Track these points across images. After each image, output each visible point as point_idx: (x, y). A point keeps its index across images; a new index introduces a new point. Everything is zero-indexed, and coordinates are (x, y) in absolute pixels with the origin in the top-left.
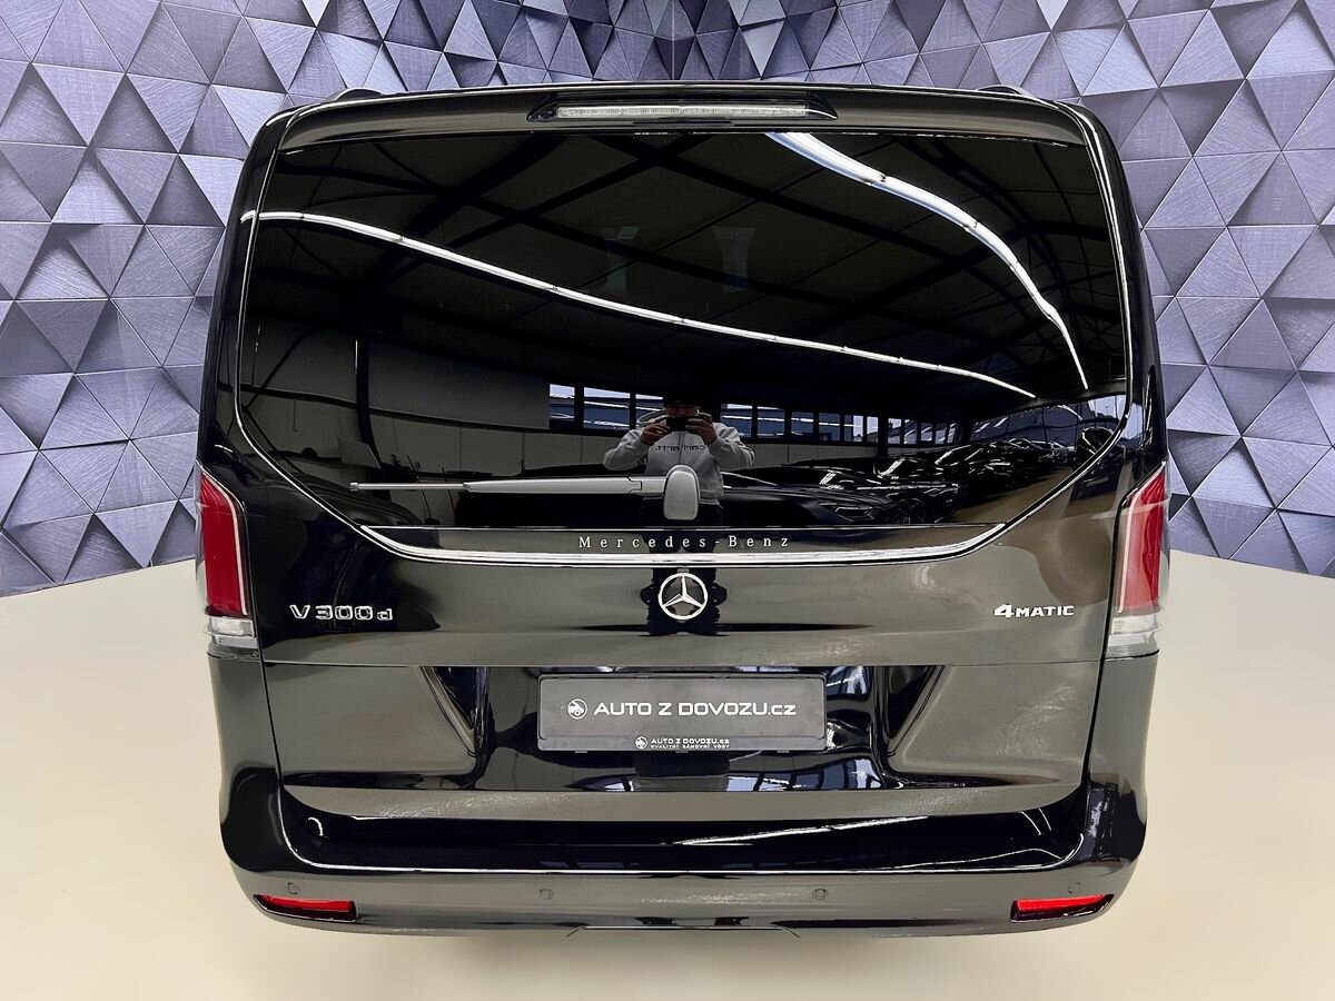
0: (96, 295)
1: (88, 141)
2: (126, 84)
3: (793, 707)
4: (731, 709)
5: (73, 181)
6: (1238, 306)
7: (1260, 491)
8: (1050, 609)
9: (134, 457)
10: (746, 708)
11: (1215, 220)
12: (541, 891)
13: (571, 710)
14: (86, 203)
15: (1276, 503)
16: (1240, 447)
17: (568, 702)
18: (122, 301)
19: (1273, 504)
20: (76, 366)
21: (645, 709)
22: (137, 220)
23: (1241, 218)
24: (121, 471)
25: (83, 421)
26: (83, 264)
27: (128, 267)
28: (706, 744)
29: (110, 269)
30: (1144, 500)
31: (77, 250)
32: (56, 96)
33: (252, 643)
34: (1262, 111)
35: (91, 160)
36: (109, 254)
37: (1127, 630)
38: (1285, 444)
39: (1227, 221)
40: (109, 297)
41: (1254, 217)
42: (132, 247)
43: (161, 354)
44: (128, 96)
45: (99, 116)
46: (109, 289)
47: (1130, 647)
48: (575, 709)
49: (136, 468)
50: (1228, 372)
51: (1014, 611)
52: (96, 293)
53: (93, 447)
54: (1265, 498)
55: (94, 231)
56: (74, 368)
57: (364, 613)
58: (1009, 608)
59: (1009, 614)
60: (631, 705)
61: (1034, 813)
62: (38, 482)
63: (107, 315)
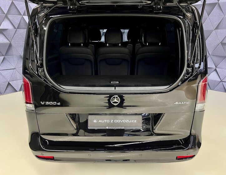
1: (6, 13)
2: (12, 3)
3: (136, 121)
4: (124, 121)
5: (3, 21)
6: (216, 44)
7: (219, 78)
8: (185, 103)
9: (16, 72)
10: (127, 121)
11: (212, 28)
12: (89, 155)
13: (94, 121)
14: (6, 25)
15: (222, 80)
16: (216, 70)
17: (94, 120)
18: (13, 43)
20: (5, 55)
21: (108, 121)
22: (15, 28)
23: (217, 28)
24: (13, 74)
25: (6, 65)
26: (5, 36)
27: (14, 37)
28: (119, 128)
29: (10, 37)
30: (203, 82)
31: (4, 34)
33: (34, 109)
34: (221, 8)
35: (6, 17)
36: (10, 34)
37: (199, 107)
39: (214, 29)
41: (219, 28)
42: (14, 33)
43: (20, 53)
44: (13, 5)
45: (8, 9)
46: (10, 41)
47: (199, 110)
48: (95, 121)
49: (16, 74)
50: (214, 56)
51: (178, 103)
52: (8, 42)
53: (8, 70)
54: (220, 79)
55: (7, 30)
57: (55, 103)
58: (177, 102)
59: (177, 104)
60: (105, 120)
61: (181, 140)
63: (10, 46)
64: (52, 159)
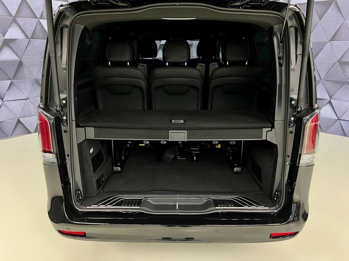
0: (17, 59)
1: (14, 16)
5: (10, 27)
6: (331, 63)
7: (335, 114)
9: (29, 104)
11: (326, 40)
12: (138, 230)
14: (13, 33)
15: (339, 118)
16: (330, 102)
18: (24, 61)
19: (338, 118)
20: (12, 78)
22: (28, 38)
23: (333, 39)
24: (25, 107)
25: (14, 93)
26: (13, 50)
27: (26, 51)
29: (20, 52)
30: (312, 122)
31: (11, 46)
32: (4, 3)
33: (55, 160)
34: (340, 9)
35: (14, 21)
36: (20, 47)
37: (305, 159)
38: (342, 102)
39: (329, 40)
40: (21, 59)
41: (337, 38)
42: (26, 45)
43: (36, 75)
44: (24, 3)
45: (16, 8)
46: (21, 57)
47: (306, 163)
49: (29, 106)
50: (327, 82)
52: (17, 58)
53: (17, 101)
54: (336, 116)
55: (16, 41)
56: (12, 79)
62: (3, 110)
63: (20, 64)
64: (82, 235)
